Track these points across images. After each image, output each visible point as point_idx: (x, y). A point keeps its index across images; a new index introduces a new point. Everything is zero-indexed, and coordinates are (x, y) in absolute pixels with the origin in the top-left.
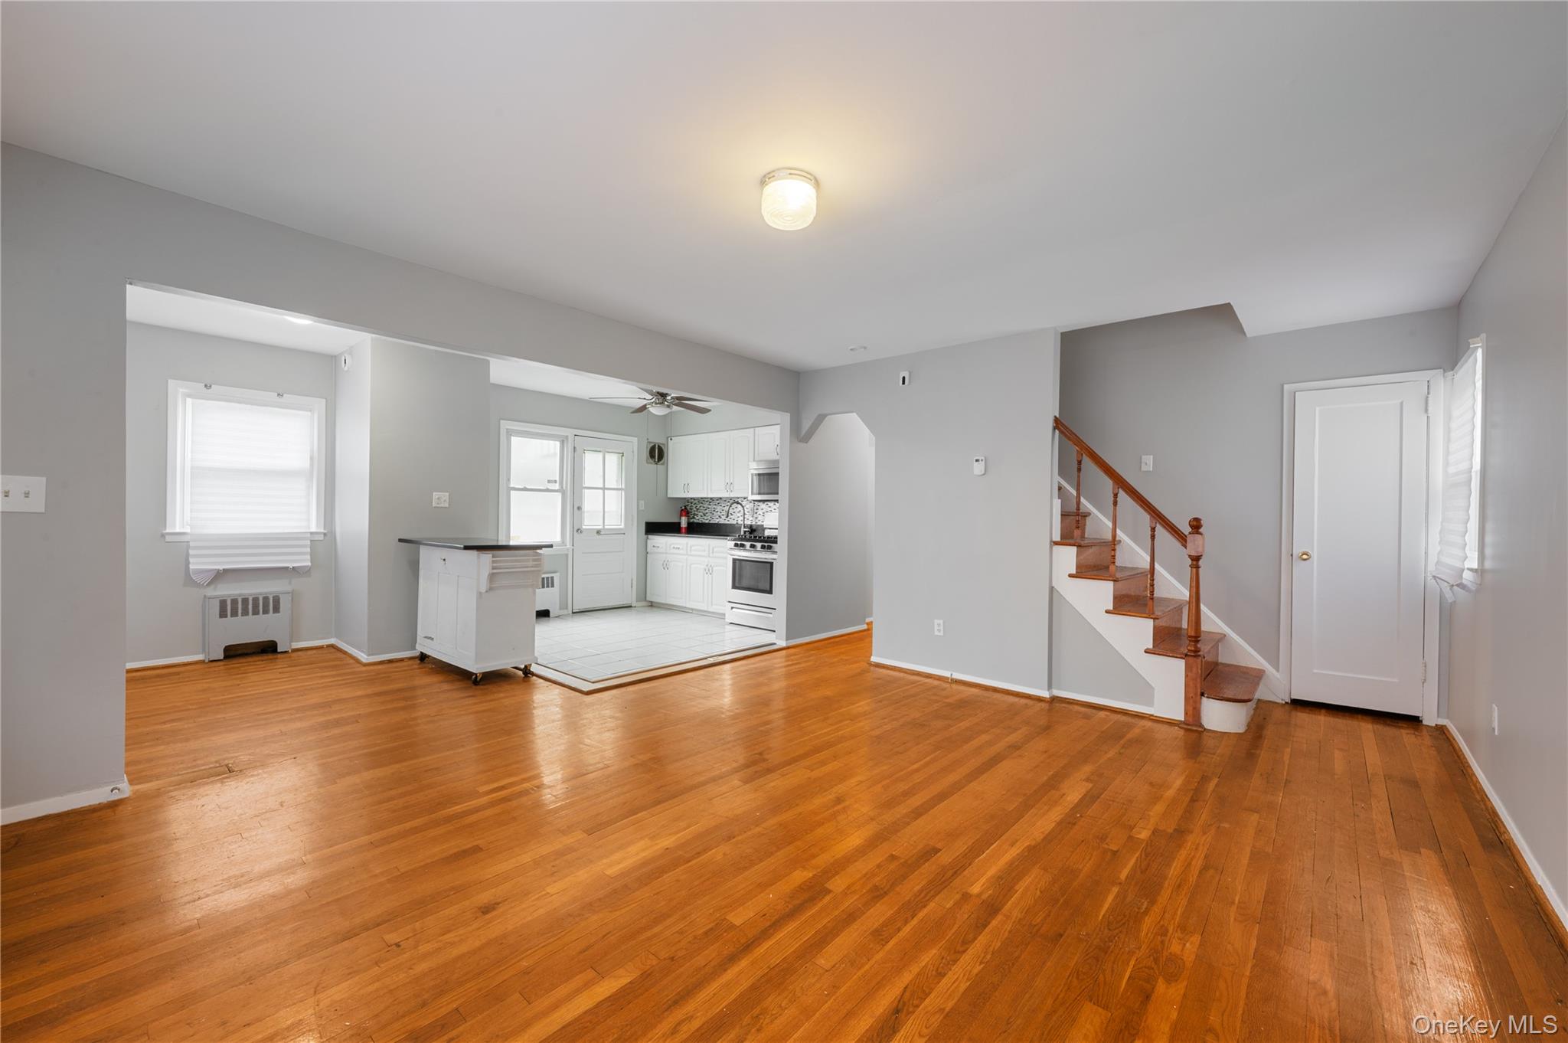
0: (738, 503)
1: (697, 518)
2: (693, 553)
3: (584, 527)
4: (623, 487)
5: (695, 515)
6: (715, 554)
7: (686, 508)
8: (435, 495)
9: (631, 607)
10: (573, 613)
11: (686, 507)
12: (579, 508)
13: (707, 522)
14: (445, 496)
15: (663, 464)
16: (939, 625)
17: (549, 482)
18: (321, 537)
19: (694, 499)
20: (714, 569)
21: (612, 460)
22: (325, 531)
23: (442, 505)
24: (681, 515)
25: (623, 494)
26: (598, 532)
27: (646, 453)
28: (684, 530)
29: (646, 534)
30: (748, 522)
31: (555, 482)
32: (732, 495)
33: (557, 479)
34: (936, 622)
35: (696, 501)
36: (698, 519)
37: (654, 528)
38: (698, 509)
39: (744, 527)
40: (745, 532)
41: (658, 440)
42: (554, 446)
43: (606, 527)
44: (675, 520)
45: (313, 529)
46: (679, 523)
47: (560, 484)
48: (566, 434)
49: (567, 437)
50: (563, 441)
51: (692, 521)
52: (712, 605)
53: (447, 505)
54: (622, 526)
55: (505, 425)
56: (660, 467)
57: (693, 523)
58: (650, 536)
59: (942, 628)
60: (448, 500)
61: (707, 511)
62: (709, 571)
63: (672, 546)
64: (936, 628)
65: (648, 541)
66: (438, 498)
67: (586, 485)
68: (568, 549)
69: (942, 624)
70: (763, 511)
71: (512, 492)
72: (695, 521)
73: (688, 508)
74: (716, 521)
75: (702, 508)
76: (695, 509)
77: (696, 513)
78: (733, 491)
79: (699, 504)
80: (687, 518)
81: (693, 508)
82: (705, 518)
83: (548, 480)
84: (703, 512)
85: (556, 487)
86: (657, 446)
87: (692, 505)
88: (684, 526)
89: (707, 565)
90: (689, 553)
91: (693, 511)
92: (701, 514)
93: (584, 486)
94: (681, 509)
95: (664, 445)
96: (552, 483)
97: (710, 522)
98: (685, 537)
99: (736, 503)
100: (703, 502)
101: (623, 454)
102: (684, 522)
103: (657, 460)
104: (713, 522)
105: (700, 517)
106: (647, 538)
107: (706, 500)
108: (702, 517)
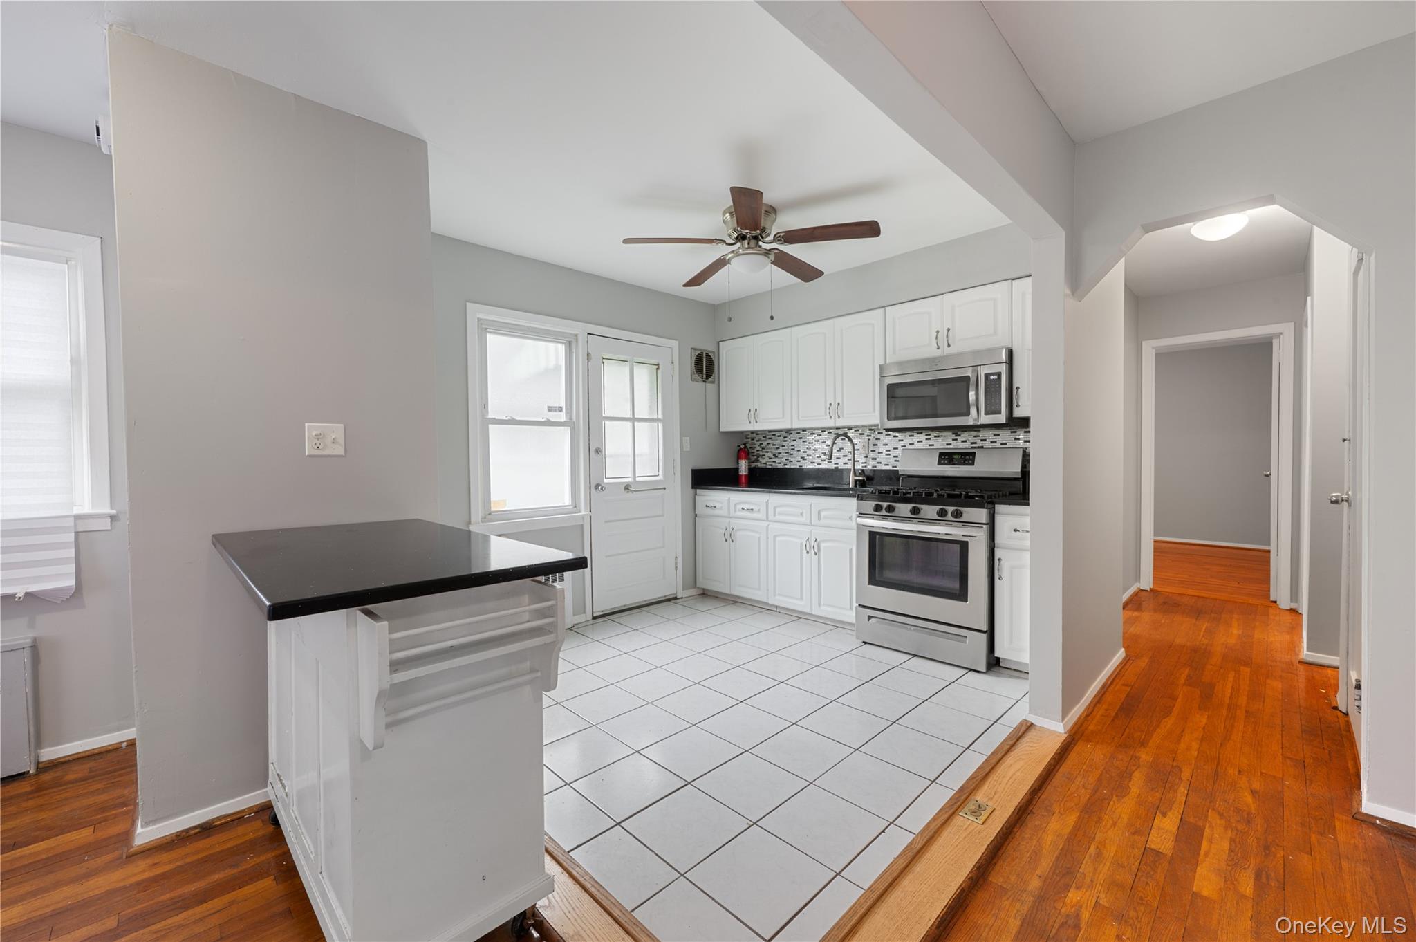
0: (845, 435)
1: (763, 461)
2: (778, 517)
3: (605, 481)
4: (660, 417)
5: (758, 456)
6: (823, 522)
7: (746, 447)
8: (311, 429)
9: (676, 598)
10: (594, 618)
11: (745, 444)
12: (598, 451)
13: (781, 466)
14: (334, 429)
15: (713, 382)
17: (550, 409)
18: (106, 524)
19: (757, 433)
20: (823, 545)
21: (643, 376)
22: (114, 512)
23: (328, 452)
24: (739, 458)
25: (660, 425)
26: (627, 488)
27: (689, 365)
28: (743, 480)
29: (693, 487)
30: (859, 466)
31: (560, 409)
32: (839, 423)
33: (563, 405)
35: (761, 437)
36: (764, 462)
38: (763, 449)
39: (855, 474)
40: (856, 481)
41: (708, 346)
42: (555, 353)
43: (637, 479)
44: (730, 465)
45: (86, 509)
46: (737, 469)
47: (567, 413)
48: (576, 333)
49: (576, 335)
50: (570, 343)
51: (753, 465)
52: (819, 605)
53: (340, 451)
54: (661, 477)
55: (476, 312)
56: (710, 386)
57: (757, 470)
58: (699, 492)
60: (342, 441)
61: (779, 451)
62: (813, 548)
63: (739, 507)
65: (697, 497)
66: (318, 437)
67: (607, 414)
68: (583, 517)
70: (887, 448)
71: (490, 426)
72: (760, 465)
73: (748, 446)
74: (797, 465)
75: (771, 446)
76: (759, 448)
77: (761, 453)
78: (843, 416)
79: (765, 440)
80: (747, 461)
81: (757, 446)
82: (778, 461)
83: (549, 407)
84: (774, 451)
85: (562, 417)
86: (704, 355)
87: (754, 441)
88: (744, 474)
89: (808, 539)
90: (771, 517)
91: (758, 451)
92: (770, 454)
93: (603, 415)
94: (739, 448)
95: (714, 352)
96: (555, 411)
97: (786, 467)
98: (763, 492)
99: (838, 436)
100: (773, 437)
101: (658, 365)
102: (743, 468)
103: (705, 376)
104: (792, 467)
105: (767, 459)
106: (696, 494)
107: (777, 434)
108: (770, 458)
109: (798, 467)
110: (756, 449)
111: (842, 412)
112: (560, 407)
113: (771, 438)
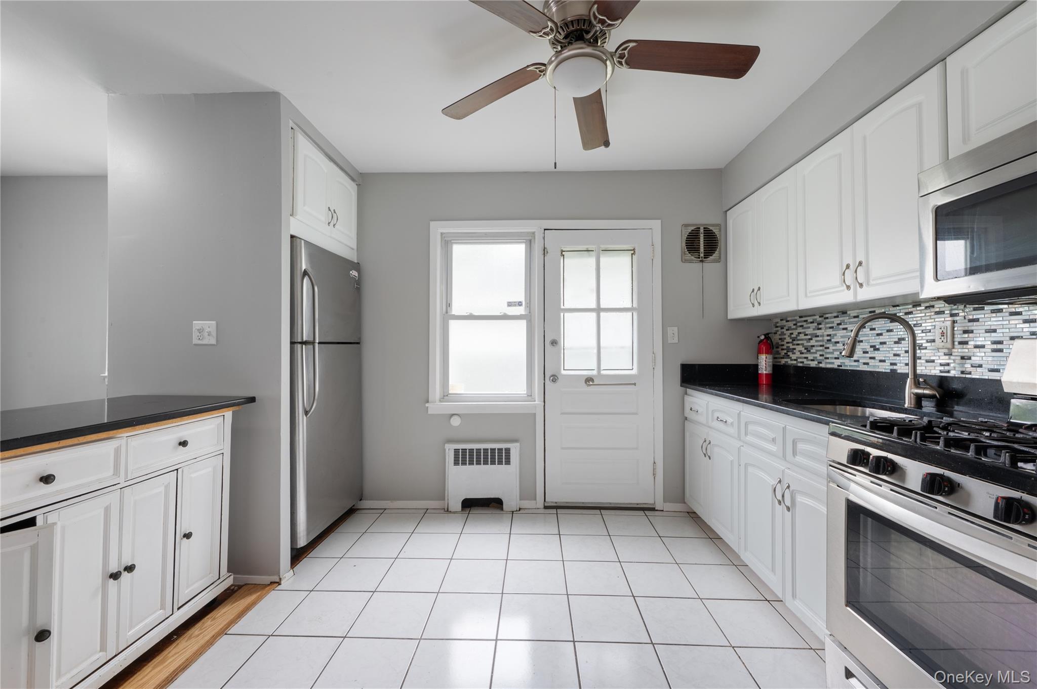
0: (893, 318)
1: (794, 357)
2: (749, 438)
3: (563, 372)
4: (637, 305)
5: (788, 349)
6: (799, 459)
9: (653, 509)
10: (546, 507)
11: (769, 334)
12: (554, 343)
13: (813, 364)
14: (210, 326)
15: (718, 260)
17: (510, 304)
20: (797, 496)
23: (205, 342)
24: (760, 352)
25: (636, 316)
26: (589, 380)
27: (678, 243)
28: (764, 380)
29: (681, 386)
31: (520, 304)
33: (522, 298)
35: (791, 324)
36: (797, 358)
38: (793, 338)
39: (917, 384)
40: (919, 398)
41: (704, 218)
42: (518, 250)
43: (603, 372)
46: (756, 367)
47: (526, 307)
48: (533, 231)
49: (534, 233)
50: (530, 241)
51: (783, 361)
53: (213, 341)
54: (634, 372)
55: (438, 229)
56: (711, 267)
57: (786, 366)
58: (689, 391)
60: (214, 334)
61: (813, 343)
62: (785, 497)
63: (716, 416)
65: (686, 398)
66: (199, 331)
67: (567, 306)
68: (535, 407)
71: (453, 321)
73: (773, 336)
74: (835, 364)
75: (802, 336)
76: (788, 339)
77: (792, 347)
78: (868, 284)
79: (796, 329)
80: (770, 357)
81: (786, 336)
82: (810, 357)
83: (509, 303)
84: (806, 344)
85: (520, 310)
86: (702, 230)
87: (784, 330)
88: (764, 372)
89: (780, 482)
91: (788, 343)
92: (800, 348)
93: (562, 307)
94: (758, 340)
95: (718, 225)
96: (515, 305)
99: (875, 317)
100: (804, 324)
101: (634, 250)
102: (764, 364)
103: (702, 255)
104: (829, 366)
105: (798, 354)
106: (686, 393)
107: (810, 319)
108: (802, 353)
109: (835, 366)
110: (786, 341)
111: (867, 274)
112: (520, 302)
113: (802, 326)
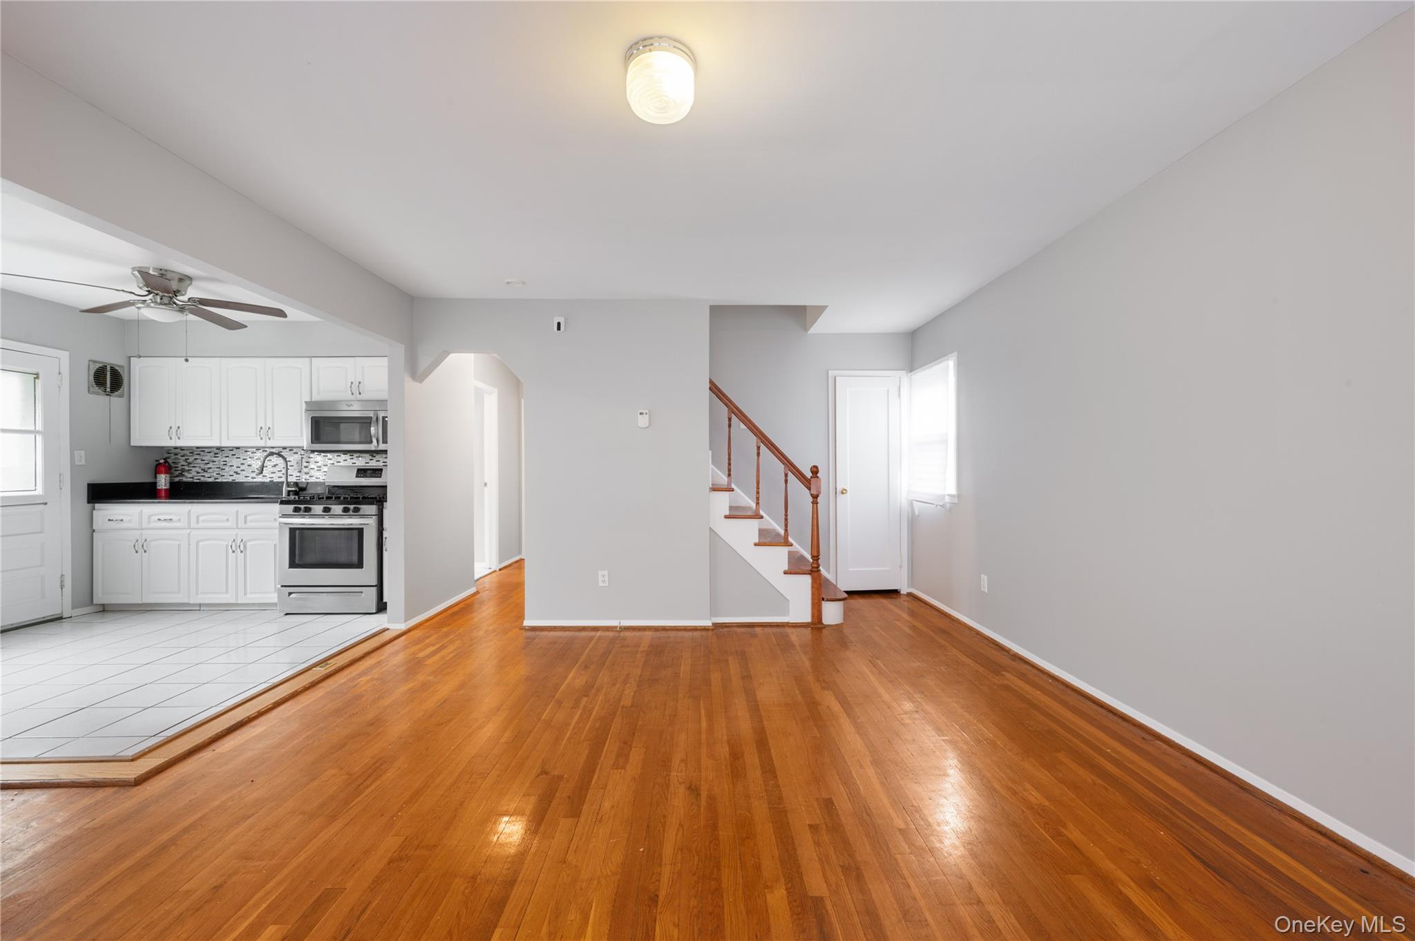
0: (279, 455)
1: (189, 476)
4: (39, 429)
5: (183, 470)
6: (249, 525)
7: (166, 462)
9: (60, 619)
11: (166, 460)
13: (211, 480)
15: (122, 396)
16: (603, 576)
19: (182, 449)
20: (249, 544)
21: (12, 384)
24: (157, 471)
25: (39, 437)
27: (85, 377)
28: (163, 494)
29: (89, 502)
30: (292, 479)
32: (270, 444)
34: (600, 573)
37: (101, 493)
38: (189, 463)
39: (288, 486)
40: (289, 492)
41: (112, 358)
44: (145, 478)
46: (154, 484)
51: (177, 479)
52: (245, 594)
54: (39, 492)
56: (116, 401)
57: (179, 483)
58: (97, 506)
59: (606, 579)
61: (209, 466)
62: (239, 547)
63: (156, 518)
64: (600, 579)
65: (94, 512)
69: (606, 574)
70: (318, 464)
72: (184, 479)
73: (170, 461)
74: (230, 479)
75: (199, 461)
76: (184, 463)
77: (187, 468)
78: (273, 439)
79: (192, 456)
80: (168, 476)
81: (181, 461)
82: (207, 475)
84: (203, 466)
86: (109, 369)
87: (179, 456)
88: (164, 488)
89: (234, 541)
90: (193, 524)
91: (182, 466)
92: (197, 469)
94: (157, 463)
95: (122, 367)
97: (217, 480)
98: (185, 503)
99: (272, 454)
100: (202, 453)
101: (37, 374)
102: (163, 481)
103: (108, 390)
104: (224, 481)
105: (195, 474)
106: (94, 509)
107: (207, 450)
108: (198, 473)
109: (230, 481)
110: (180, 464)
111: (273, 434)
113: (199, 454)
